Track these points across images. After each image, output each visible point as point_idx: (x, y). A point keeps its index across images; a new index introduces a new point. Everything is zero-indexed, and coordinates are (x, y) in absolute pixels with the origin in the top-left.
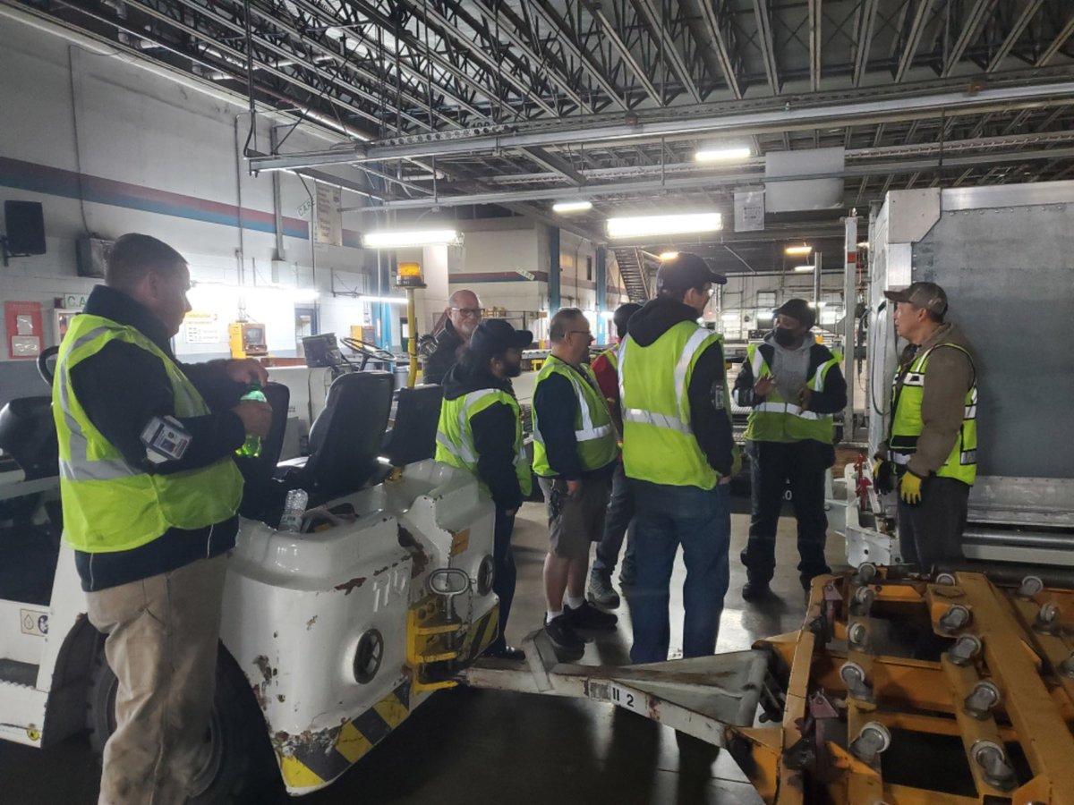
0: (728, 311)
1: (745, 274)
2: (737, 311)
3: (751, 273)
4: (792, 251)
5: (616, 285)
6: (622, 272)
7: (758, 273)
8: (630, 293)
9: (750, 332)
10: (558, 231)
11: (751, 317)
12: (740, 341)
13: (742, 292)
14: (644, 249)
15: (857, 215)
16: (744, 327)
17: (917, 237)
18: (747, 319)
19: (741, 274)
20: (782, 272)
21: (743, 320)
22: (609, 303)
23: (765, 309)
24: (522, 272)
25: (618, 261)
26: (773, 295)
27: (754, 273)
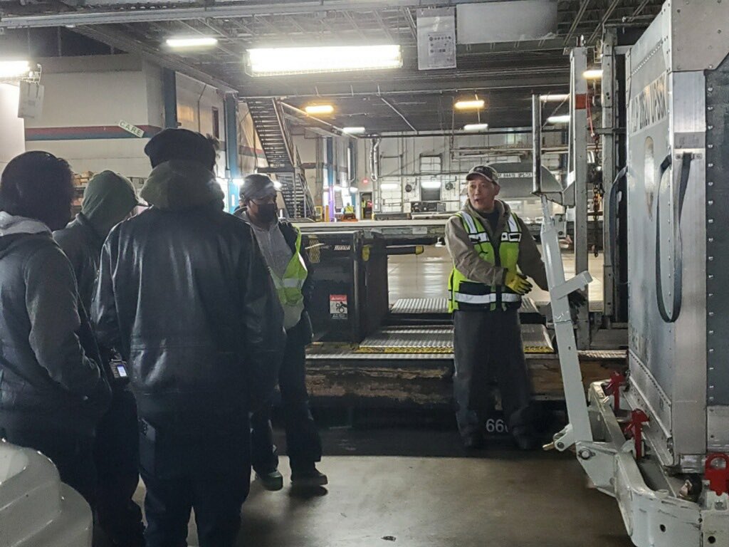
0: (388, 179)
1: (404, 133)
2: (396, 178)
3: (412, 133)
4: (461, 105)
5: (251, 146)
6: (258, 129)
7: (421, 133)
8: (267, 155)
9: (413, 204)
10: (174, 74)
11: (413, 186)
12: (401, 216)
13: (402, 156)
14: (284, 101)
15: (586, 45)
16: (405, 198)
17: (713, 63)
18: (409, 189)
19: (400, 133)
20: (451, 132)
21: (404, 191)
22: (242, 167)
23: (429, 177)
24: (127, 126)
25: (252, 115)
26: (438, 160)
27: (416, 133)
